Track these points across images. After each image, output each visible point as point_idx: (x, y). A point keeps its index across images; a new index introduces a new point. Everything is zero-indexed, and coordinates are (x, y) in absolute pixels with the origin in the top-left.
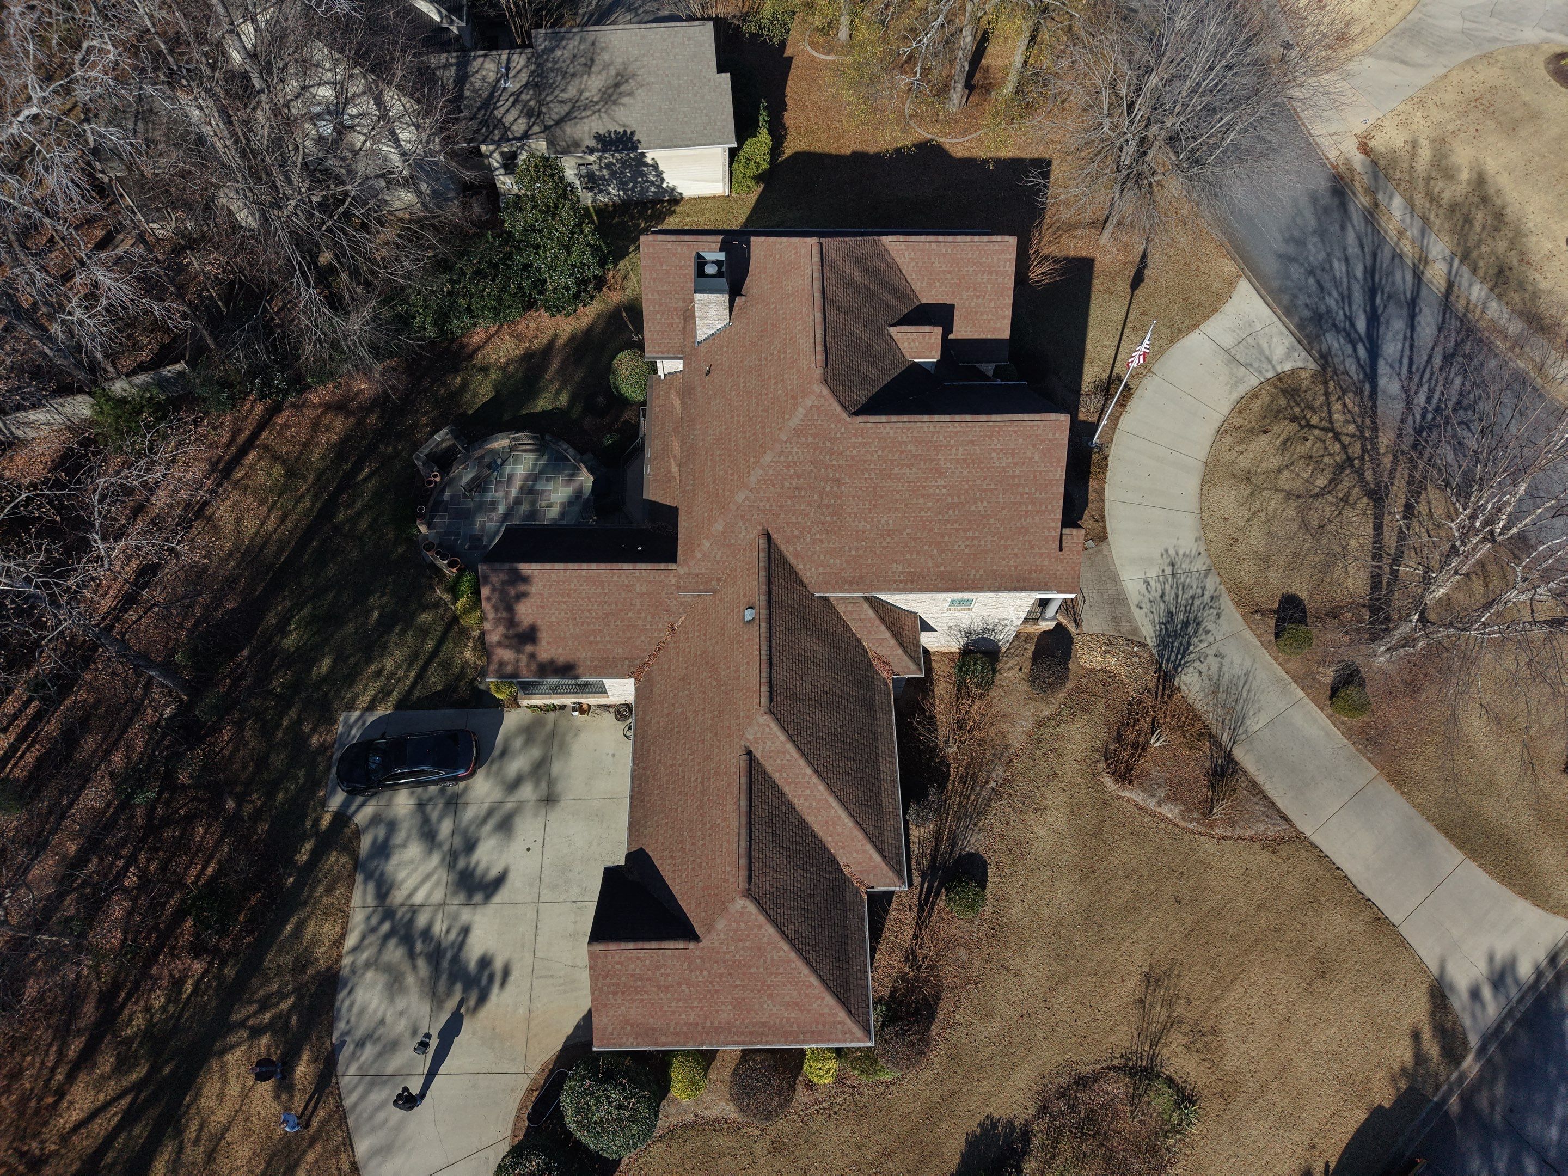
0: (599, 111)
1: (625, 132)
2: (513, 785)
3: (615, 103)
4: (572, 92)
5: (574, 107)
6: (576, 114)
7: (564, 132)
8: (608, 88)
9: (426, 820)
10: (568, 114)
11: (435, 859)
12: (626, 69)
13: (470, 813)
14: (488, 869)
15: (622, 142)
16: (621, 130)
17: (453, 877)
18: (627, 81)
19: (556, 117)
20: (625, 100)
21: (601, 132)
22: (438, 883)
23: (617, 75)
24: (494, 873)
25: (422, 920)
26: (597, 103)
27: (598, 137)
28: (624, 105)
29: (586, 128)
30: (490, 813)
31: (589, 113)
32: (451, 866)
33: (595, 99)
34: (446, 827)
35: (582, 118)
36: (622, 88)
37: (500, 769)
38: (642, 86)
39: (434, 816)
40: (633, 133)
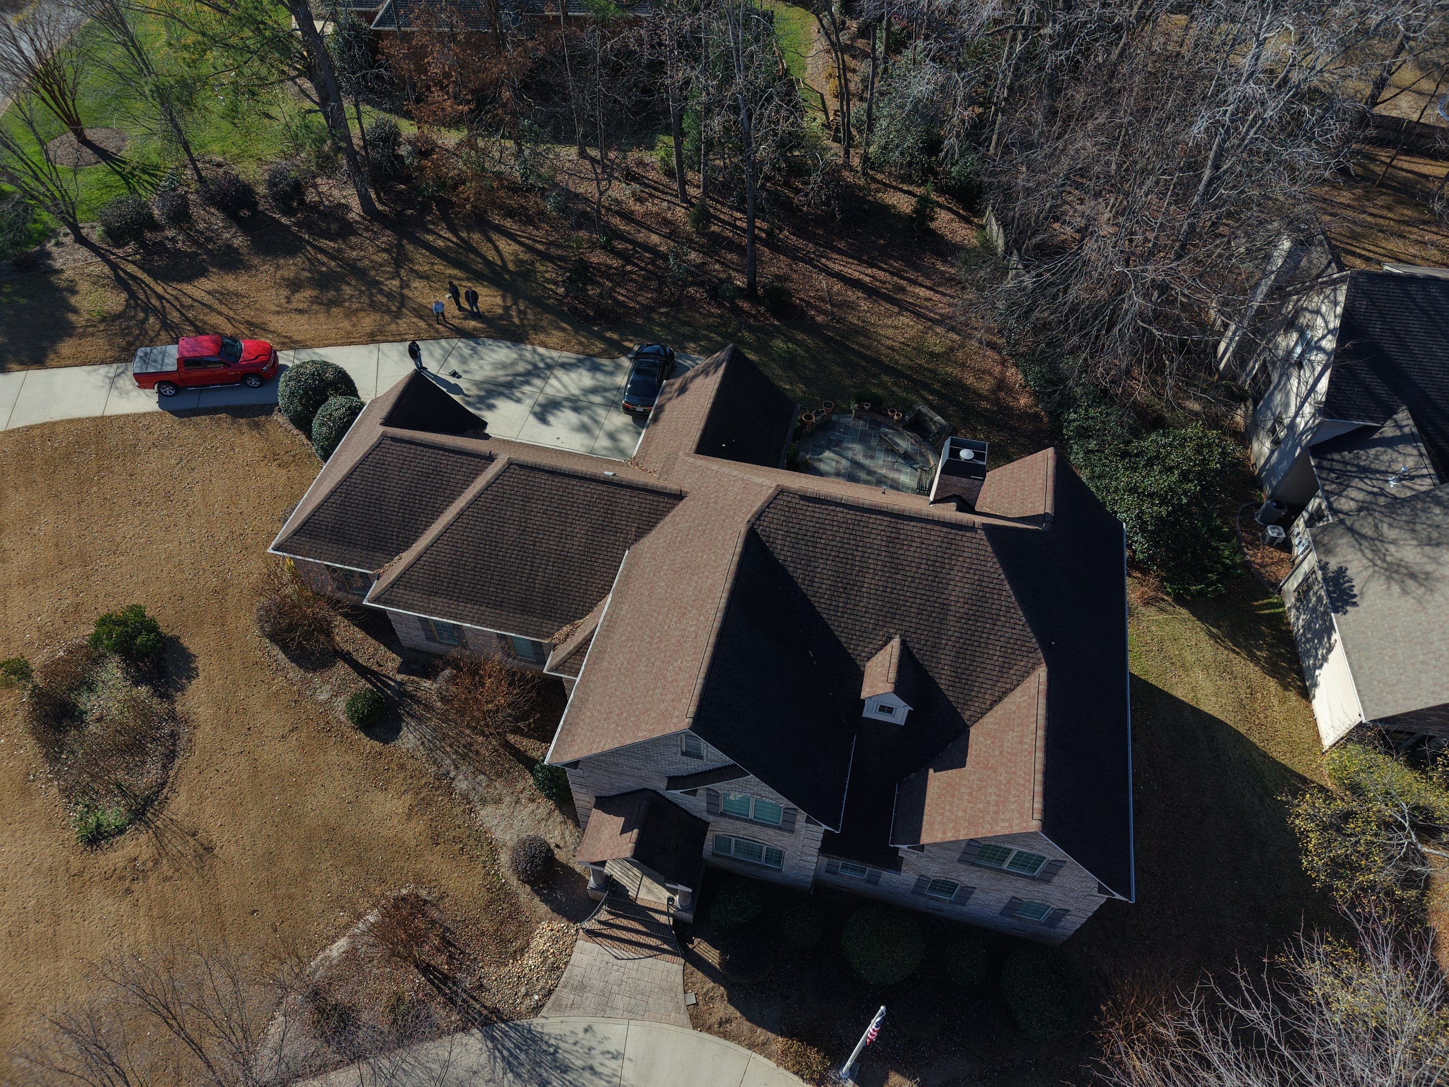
0: (1375, 565)
1: (1355, 596)
2: (612, 436)
3: (1389, 578)
9: (606, 390)
11: (576, 392)
12: (1438, 580)
13: (601, 412)
14: (554, 415)
15: (1341, 596)
16: (1356, 591)
17: (559, 399)
18: (1421, 585)
19: (1357, 526)
20: (1396, 588)
21: (1349, 573)
22: (558, 391)
23: (1427, 574)
24: (551, 418)
25: (537, 382)
26: (1384, 561)
27: (1341, 571)
28: (1389, 588)
29: (1350, 557)
30: (597, 422)
31: (1370, 556)
32: (567, 399)
33: (1388, 559)
34: (597, 399)
35: (1362, 551)
36: (1411, 583)
37: (628, 431)
38: (1420, 602)
39: (608, 395)
40: (1355, 604)
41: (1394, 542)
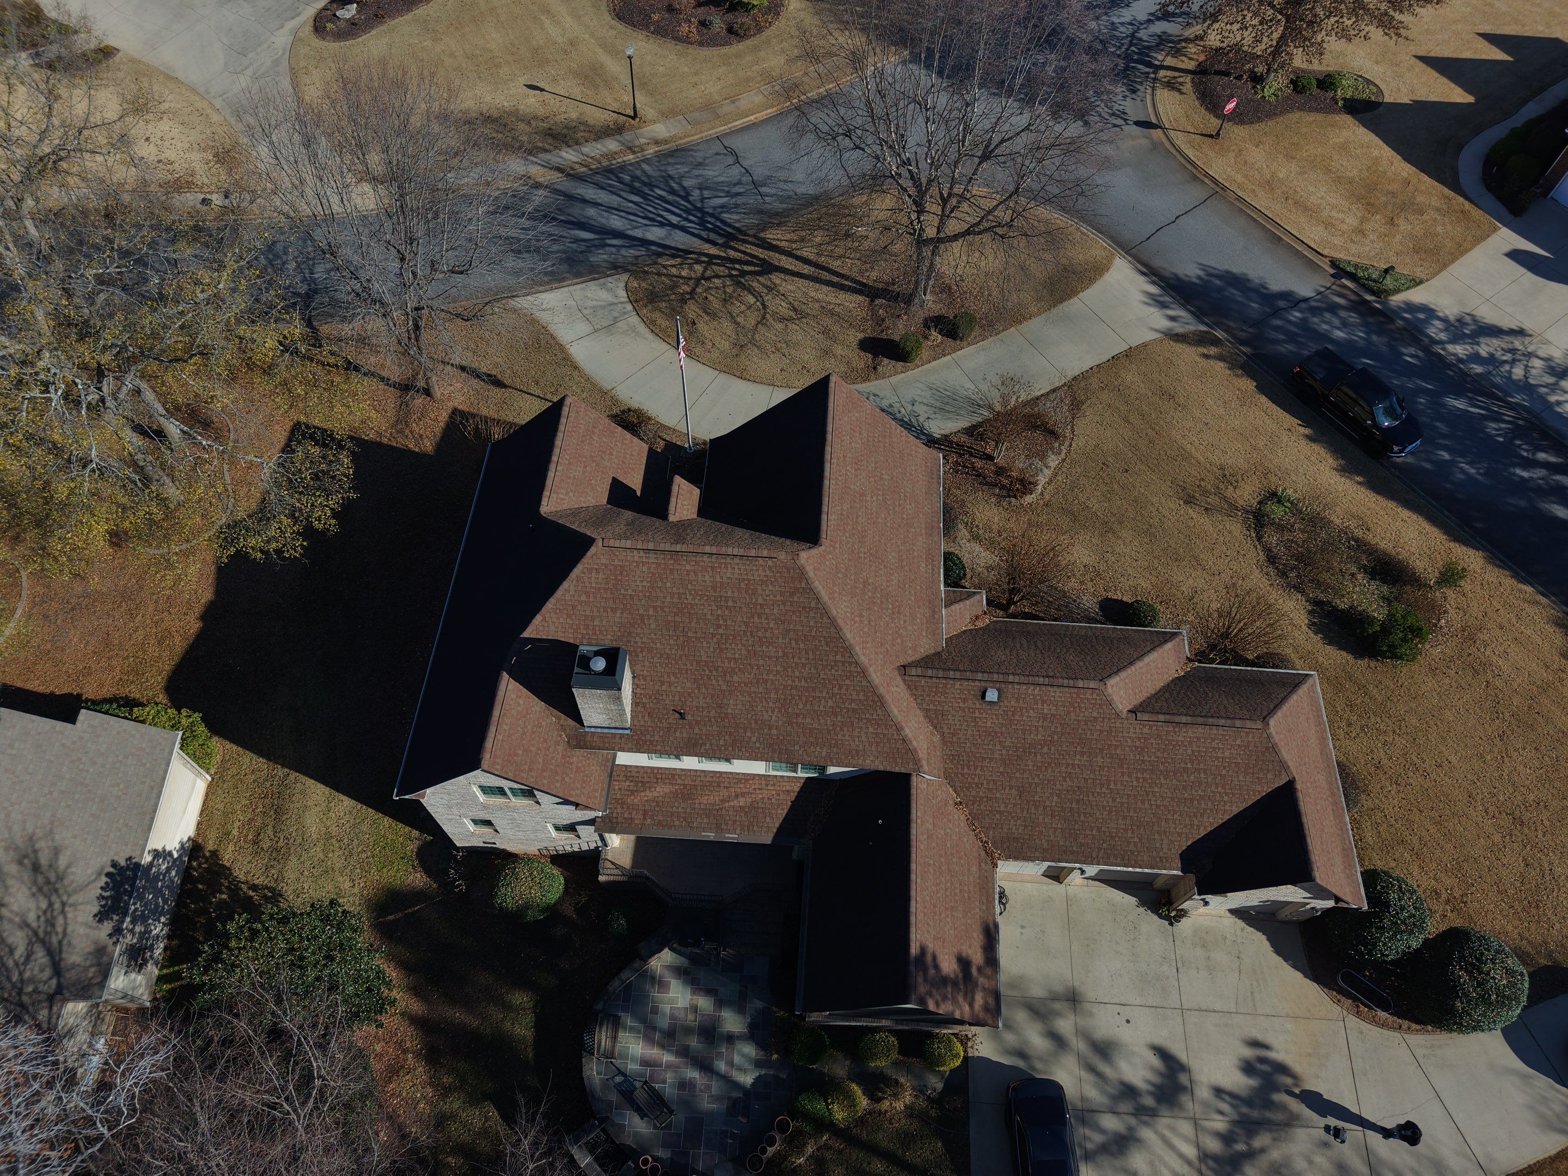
0: (64, 904)
1: (108, 875)
2: (1058, 1040)
3: (60, 878)
4: (19, 939)
5: (43, 942)
6: (54, 940)
7: (74, 966)
8: (35, 882)
9: (1104, 1149)
10: (50, 953)
11: (1146, 1134)
12: (17, 848)
13: (1093, 1094)
14: (1152, 1069)
15: (122, 883)
16: (104, 879)
17: (1164, 1110)
18: (35, 851)
19: (48, 973)
20: (62, 861)
21: (95, 909)
22: (1172, 1129)
23: (20, 863)
24: (1156, 1061)
25: (1214, 1145)
26: (51, 905)
27: (101, 916)
28: (69, 866)
29: (82, 931)
30: (1092, 1069)
31: (60, 921)
32: (1153, 1113)
33: (44, 905)
34: (1110, 1123)
35: (65, 933)
36: (44, 861)
37: (1040, 1059)
38: (51, 831)
39: (1098, 1138)
40: (114, 864)
41: (25, 924)
